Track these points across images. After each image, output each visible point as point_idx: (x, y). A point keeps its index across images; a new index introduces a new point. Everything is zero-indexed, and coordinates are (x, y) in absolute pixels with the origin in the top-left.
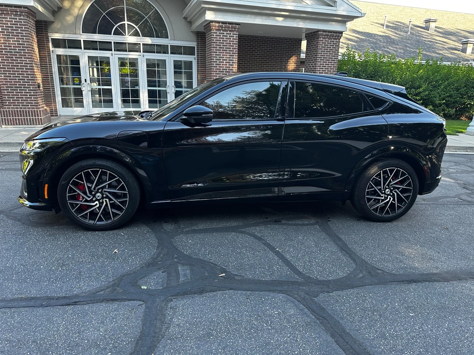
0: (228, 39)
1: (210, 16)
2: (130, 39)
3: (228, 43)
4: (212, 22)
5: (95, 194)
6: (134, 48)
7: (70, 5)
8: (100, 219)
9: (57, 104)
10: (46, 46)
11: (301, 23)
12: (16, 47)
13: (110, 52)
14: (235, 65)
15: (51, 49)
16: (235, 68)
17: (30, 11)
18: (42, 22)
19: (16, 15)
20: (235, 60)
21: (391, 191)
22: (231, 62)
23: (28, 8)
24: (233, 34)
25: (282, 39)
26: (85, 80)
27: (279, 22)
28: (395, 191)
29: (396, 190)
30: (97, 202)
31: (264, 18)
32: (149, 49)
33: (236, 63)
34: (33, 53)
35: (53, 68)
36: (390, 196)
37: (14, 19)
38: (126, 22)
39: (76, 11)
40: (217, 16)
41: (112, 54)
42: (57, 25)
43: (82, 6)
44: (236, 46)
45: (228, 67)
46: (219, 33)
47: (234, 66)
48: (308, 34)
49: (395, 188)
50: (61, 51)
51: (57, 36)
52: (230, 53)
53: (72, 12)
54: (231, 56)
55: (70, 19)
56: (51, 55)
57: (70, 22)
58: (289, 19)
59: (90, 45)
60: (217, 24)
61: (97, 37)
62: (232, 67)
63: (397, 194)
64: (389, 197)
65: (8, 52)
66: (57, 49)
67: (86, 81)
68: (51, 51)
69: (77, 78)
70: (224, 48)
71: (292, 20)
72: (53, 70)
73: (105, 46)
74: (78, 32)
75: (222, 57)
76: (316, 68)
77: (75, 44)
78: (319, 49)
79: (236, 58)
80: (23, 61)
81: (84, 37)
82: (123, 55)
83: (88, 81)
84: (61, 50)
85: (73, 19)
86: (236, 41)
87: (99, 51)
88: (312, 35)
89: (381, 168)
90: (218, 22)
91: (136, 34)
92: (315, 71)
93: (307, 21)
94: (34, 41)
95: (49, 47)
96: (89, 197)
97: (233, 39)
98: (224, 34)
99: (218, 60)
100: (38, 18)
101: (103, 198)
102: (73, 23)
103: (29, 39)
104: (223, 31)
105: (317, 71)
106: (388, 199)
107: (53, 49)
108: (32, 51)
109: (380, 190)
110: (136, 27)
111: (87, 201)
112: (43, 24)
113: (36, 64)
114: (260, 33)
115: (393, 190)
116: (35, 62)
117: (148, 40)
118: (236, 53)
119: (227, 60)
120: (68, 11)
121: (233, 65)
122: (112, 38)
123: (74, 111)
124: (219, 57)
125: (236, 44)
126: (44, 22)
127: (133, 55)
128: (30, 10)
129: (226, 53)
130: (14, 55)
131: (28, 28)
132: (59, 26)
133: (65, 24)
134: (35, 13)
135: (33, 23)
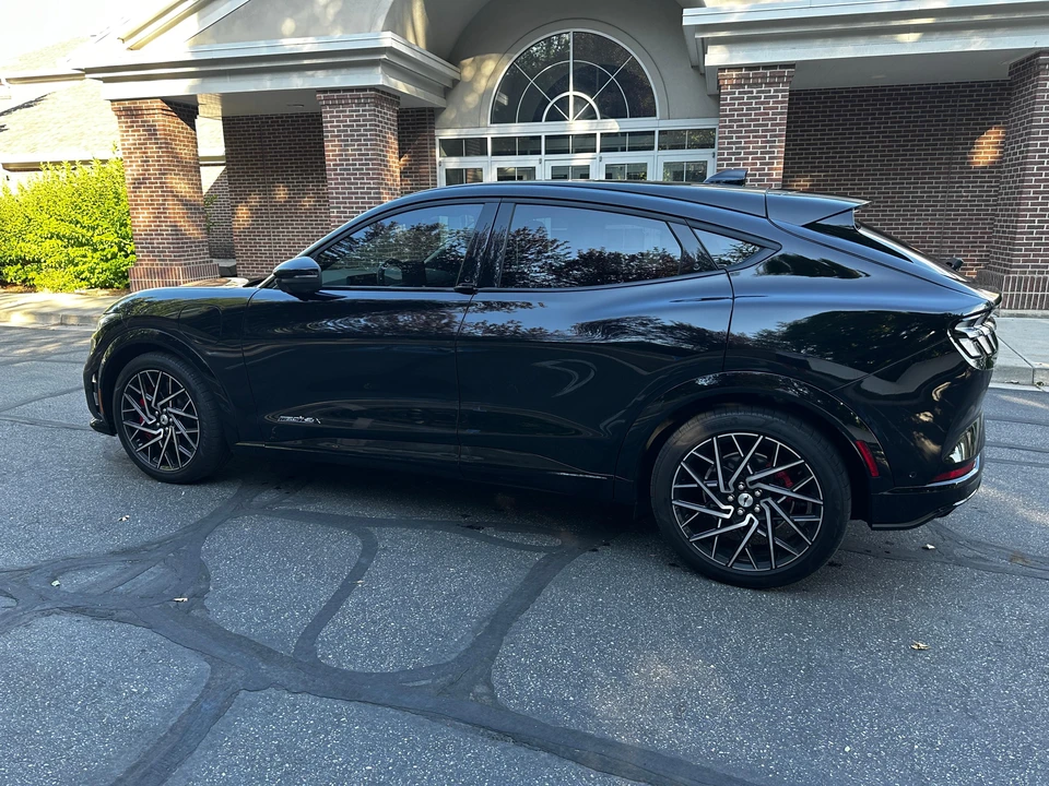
0: (762, 103)
1: (716, 57)
2: (576, 126)
3: (761, 114)
4: (722, 69)
5: (159, 415)
6: (584, 143)
7: (473, 73)
8: (164, 462)
10: (428, 154)
11: (975, 39)
12: (355, 160)
13: (538, 157)
14: (779, 165)
15: (438, 159)
16: (776, 169)
17: (383, 95)
18: (424, 111)
19: (358, 105)
20: (779, 149)
21: (756, 501)
22: (767, 156)
23: (377, 91)
24: (775, 91)
25: (951, 86)
27: (909, 44)
28: (767, 503)
29: (770, 500)
30: (162, 430)
31: (862, 41)
32: (612, 143)
33: (780, 158)
34: (382, 170)
36: (754, 513)
37: (355, 111)
38: (571, 93)
39: (482, 84)
40: (734, 54)
41: (540, 160)
42: (450, 114)
43: (494, 72)
44: (782, 119)
45: (758, 170)
46: (740, 93)
47: (775, 166)
48: (1016, 65)
49: (766, 494)
50: (453, 163)
51: (449, 134)
52: (766, 136)
53: (476, 85)
54: (768, 142)
55: (472, 100)
56: (438, 171)
57: (471, 106)
58: (937, 35)
59: (504, 147)
60: (734, 73)
61: (516, 130)
62: (769, 169)
63: (773, 512)
64: (749, 516)
65: (345, 170)
66: (447, 159)
68: (437, 162)
70: (750, 126)
71: (947, 35)
73: (529, 146)
74: (483, 124)
75: (744, 148)
76: (1026, 157)
77: (476, 147)
78: (1039, 103)
79: (781, 147)
80: (365, 183)
81: (492, 132)
82: (561, 160)
84: (454, 159)
85: (477, 99)
86: (782, 108)
87: (517, 157)
88: (1024, 68)
89: (713, 430)
90: (738, 68)
91: (590, 115)
92: (1026, 163)
93: (999, 32)
94: (391, 148)
95: (435, 156)
96: (151, 420)
97: (774, 102)
98: (752, 92)
99: (733, 154)
100: (404, 104)
101: (169, 424)
102: (476, 108)
103: (376, 145)
104: (750, 86)
105: (1032, 163)
106: (745, 523)
107: (441, 159)
108: (380, 165)
109: (715, 490)
110: (591, 101)
111: (146, 425)
112: (427, 113)
113: (390, 189)
114: (879, 79)
115: (762, 497)
116: (386, 184)
117: (613, 126)
118: (781, 136)
119: (757, 153)
120: (470, 85)
121: (773, 163)
122: (543, 129)
124: (737, 148)
125: (782, 113)
126: (429, 111)
127: (581, 159)
128: (383, 92)
129: (754, 137)
130: (353, 174)
131: (376, 125)
132: (453, 116)
133: (464, 110)
134: (395, 97)
135: (390, 114)
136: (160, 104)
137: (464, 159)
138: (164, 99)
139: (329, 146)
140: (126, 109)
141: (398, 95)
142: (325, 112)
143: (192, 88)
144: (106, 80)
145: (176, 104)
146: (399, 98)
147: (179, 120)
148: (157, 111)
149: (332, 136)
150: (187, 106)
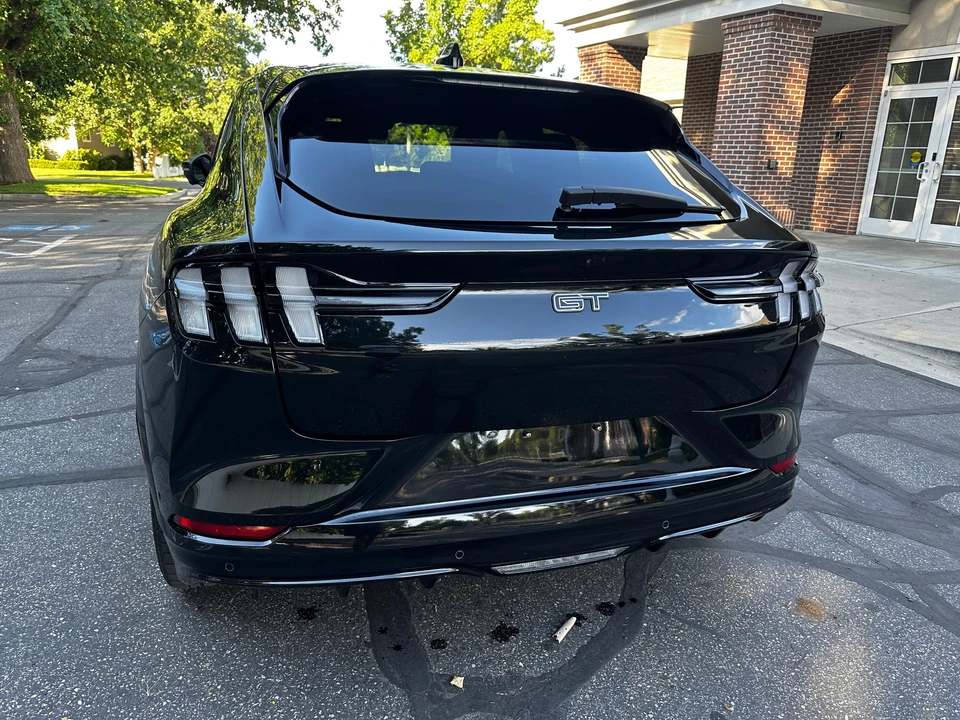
9: (862, 209)
10: (874, 82)
15: (885, 87)
18: (879, 31)
19: (757, 30)
23: (780, 12)
26: (935, 155)
34: (772, 101)
35: (876, 131)
37: (753, 37)
42: (912, 33)
50: (905, 91)
51: (906, 57)
55: (943, 12)
56: (881, 102)
57: (941, 20)
66: (896, 88)
67: (934, 159)
68: (883, 92)
69: (919, 150)
72: (875, 135)
74: (951, 40)
83: (941, 160)
84: (905, 88)
85: (950, 12)
94: (794, 76)
95: (882, 85)
102: (945, 22)
103: (767, 74)
107: (889, 88)
112: (880, 34)
116: (778, 117)
123: (890, 229)
126: (885, 31)
128: (790, 13)
130: (739, 107)
131: (771, 51)
132: (915, 35)
133: (931, 25)
134: (814, 17)
135: (803, 39)
136: (606, 48)
137: (919, 86)
138: (611, 43)
139: (724, 78)
140: (587, 55)
141: (819, 14)
142: (728, 42)
143: (630, 29)
144: (577, 30)
145: (624, 47)
146: (820, 18)
147: (625, 62)
148: (604, 55)
149: (729, 67)
150: (636, 48)
